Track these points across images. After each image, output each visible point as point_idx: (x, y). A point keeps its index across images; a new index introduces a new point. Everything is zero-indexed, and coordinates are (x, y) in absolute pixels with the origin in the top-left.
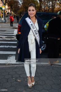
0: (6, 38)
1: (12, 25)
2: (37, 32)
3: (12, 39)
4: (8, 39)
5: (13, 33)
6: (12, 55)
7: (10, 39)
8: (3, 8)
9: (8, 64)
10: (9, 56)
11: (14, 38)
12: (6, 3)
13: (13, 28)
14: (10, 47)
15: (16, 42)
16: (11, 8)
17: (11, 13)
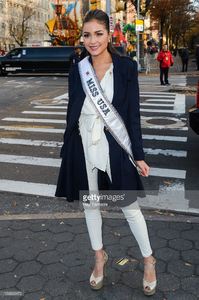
0: (148, 122)
1: (165, 82)
2: (109, 107)
3: (170, 127)
4: (156, 127)
5: (172, 108)
6: (173, 180)
7: (161, 127)
8: (139, 28)
9: (161, 211)
10: (164, 185)
11: (175, 122)
12: (147, 10)
13: (170, 91)
14: (165, 152)
15: (184, 139)
16: (162, 23)
17: (161, 41)
